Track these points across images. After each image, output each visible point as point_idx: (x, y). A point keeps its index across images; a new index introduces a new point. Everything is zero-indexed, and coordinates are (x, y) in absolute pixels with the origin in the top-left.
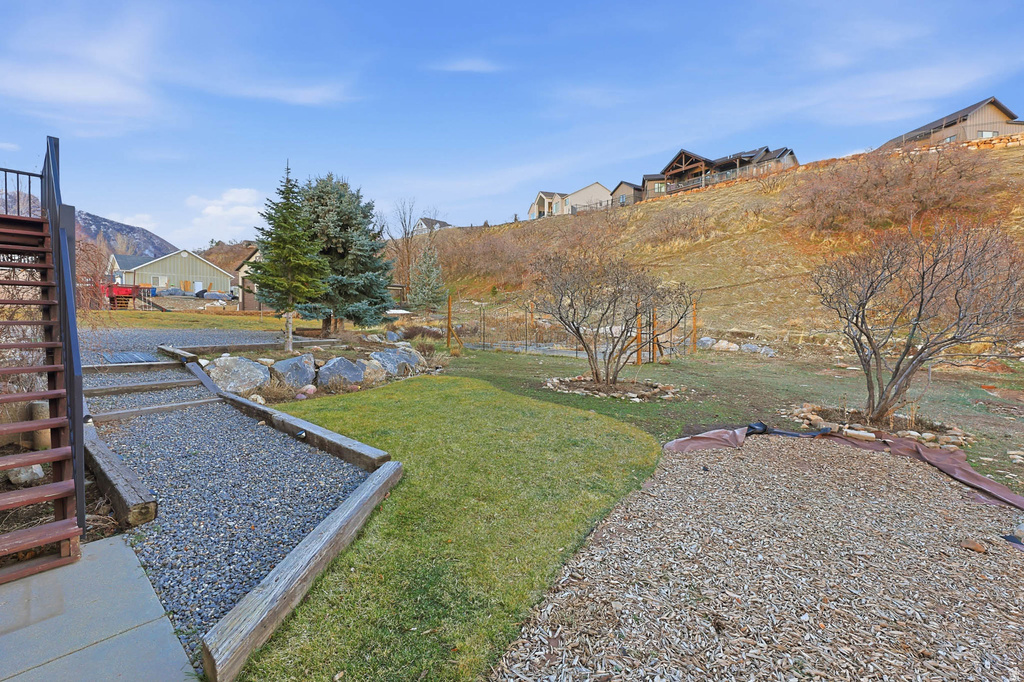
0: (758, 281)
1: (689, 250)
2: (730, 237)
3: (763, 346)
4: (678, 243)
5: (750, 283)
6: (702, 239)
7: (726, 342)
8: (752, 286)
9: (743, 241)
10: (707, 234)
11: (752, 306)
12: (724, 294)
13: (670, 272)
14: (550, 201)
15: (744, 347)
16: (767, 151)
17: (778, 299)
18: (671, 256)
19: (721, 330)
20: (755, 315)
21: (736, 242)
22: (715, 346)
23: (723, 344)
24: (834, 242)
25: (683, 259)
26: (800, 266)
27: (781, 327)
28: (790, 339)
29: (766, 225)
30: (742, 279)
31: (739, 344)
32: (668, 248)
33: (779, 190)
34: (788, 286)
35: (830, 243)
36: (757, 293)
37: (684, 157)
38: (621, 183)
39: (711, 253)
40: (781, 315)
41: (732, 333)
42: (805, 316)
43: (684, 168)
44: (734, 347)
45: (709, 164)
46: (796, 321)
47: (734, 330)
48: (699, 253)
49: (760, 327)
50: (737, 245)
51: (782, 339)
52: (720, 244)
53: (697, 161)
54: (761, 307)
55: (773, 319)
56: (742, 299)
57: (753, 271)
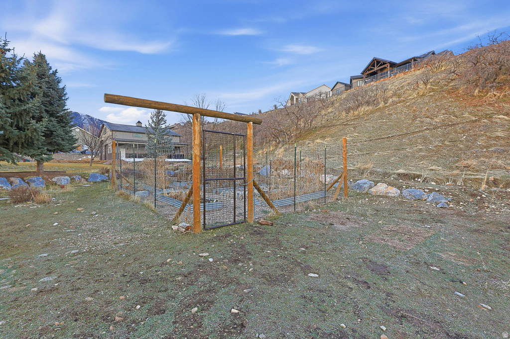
0: (427, 129)
1: (372, 112)
2: (404, 101)
3: (431, 191)
4: (364, 109)
5: (419, 132)
6: (382, 105)
7: (385, 185)
8: (421, 134)
9: (414, 103)
10: (386, 101)
11: (421, 150)
12: (395, 141)
13: (354, 128)
14: (296, 97)
15: (405, 192)
16: (434, 53)
17: (446, 143)
18: (358, 117)
19: (388, 171)
20: (423, 157)
21: (408, 104)
22: (372, 190)
23: (382, 188)
24: (498, 95)
25: (366, 118)
26: (466, 115)
27: (451, 168)
28: (464, 181)
29: (433, 90)
30: (412, 129)
31: (400, 188)
32: (356, 113)
33: (443, 69)
34: (456, 132)
35: (495, 95)
36: (425, 138)
37: (376, 62)
38: (337, 83)
39: (387, 112)
40: (450, 156)
41: (399, 175)
42: (477, 157)
43: (376, 69)
44: (393, 191)
45: (393, 65)
46: (469, 162)
47: (401, 171)
48: (378, 114)
49: (427, 169)
50: (409, 106)
51: (454, 181)
52: (395, 106)
53: (384, 64)
54: (429, 150)
55: (442, 161)
56: (411, 144)
57: (422, 122)
